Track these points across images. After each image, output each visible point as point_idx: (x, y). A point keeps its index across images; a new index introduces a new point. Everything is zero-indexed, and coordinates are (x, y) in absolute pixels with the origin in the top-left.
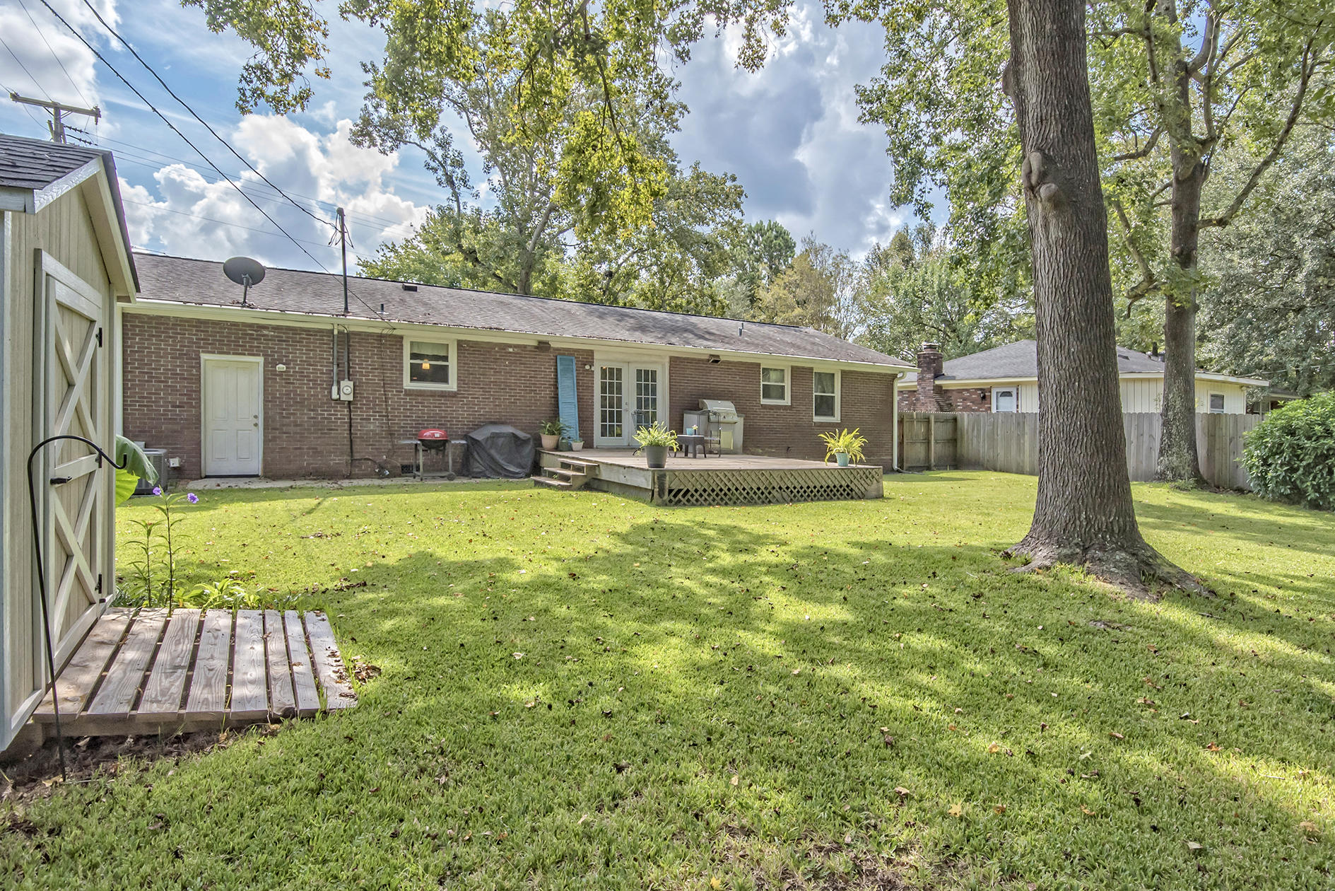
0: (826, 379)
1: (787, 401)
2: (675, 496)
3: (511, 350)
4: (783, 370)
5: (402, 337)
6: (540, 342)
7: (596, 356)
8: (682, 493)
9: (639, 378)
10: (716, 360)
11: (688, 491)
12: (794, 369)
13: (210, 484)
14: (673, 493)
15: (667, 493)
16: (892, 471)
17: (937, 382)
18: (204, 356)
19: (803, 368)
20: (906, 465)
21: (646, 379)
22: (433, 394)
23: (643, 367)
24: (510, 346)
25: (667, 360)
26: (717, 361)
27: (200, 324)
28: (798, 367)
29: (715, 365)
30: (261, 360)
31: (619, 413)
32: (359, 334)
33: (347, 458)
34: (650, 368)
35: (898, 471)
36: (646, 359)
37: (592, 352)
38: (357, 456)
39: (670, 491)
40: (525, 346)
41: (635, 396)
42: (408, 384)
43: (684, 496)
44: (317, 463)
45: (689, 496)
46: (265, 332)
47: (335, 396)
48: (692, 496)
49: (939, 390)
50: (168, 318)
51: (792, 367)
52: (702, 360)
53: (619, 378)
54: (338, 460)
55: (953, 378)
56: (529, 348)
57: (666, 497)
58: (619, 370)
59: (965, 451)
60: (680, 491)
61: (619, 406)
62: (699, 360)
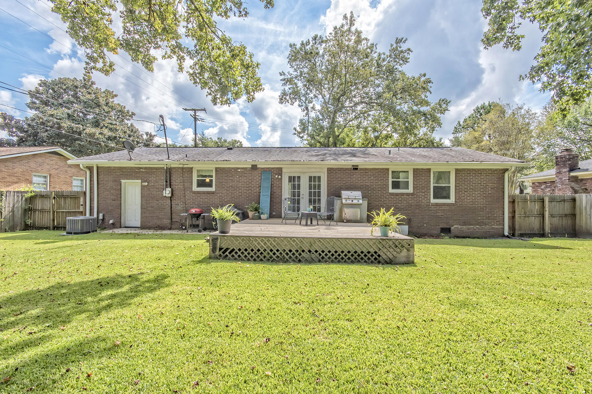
0: (442, 175)
1: (411, 190)
2: (224, 253)
3: (239, 170)
4: (407, 172)
5: (192, 168)
6: (253, 166)
7: (284, 170)
8: (229, 251)
9: (310, 181)
10: (355, 168)
11: (233, 250)
12: (415, 171)
13: (124, 231)
14: (223, 250)
15: (218, 250)
16: (504, 236)
17: (573, 174)
18: (123, 181)
19: (422, 169)
20: (517, 233)
21: (314, 180)
22: (204, 193)
23: (313, 175)
24: (239, 168)
25: (326, 170)
26: (357, 169)
27: (121, 169)
28: (417, 169)
29: (355, 171)
30: (140, 181)
31: (299, 200)
32: (175, 168)
33: (169, 221)
34: (317, 175)
35: (508, 237)
36: (313, 170)
37: (281, 168)
38: (174, 220)
39: (220, 249)
40: (246, 168)
41: (308, 190)
42: (195, 188)
43: (230, 253)
44: (158, 223)
45: (233, 253)
46: (142, 170)
47: (164, 195)
48: (236, 253)
49: (575, 179)
50: (111, 167)
51: (414, 169)
52: (348, 169)
53: (299, 181)
54: (167, 222)
55: (587, 170)
56: (248, 169)
57: (217, 253)
58: (299, 177)
59: (583, 224)
60: (227, 249)
61: (299, 196)
62: (346, 169)
